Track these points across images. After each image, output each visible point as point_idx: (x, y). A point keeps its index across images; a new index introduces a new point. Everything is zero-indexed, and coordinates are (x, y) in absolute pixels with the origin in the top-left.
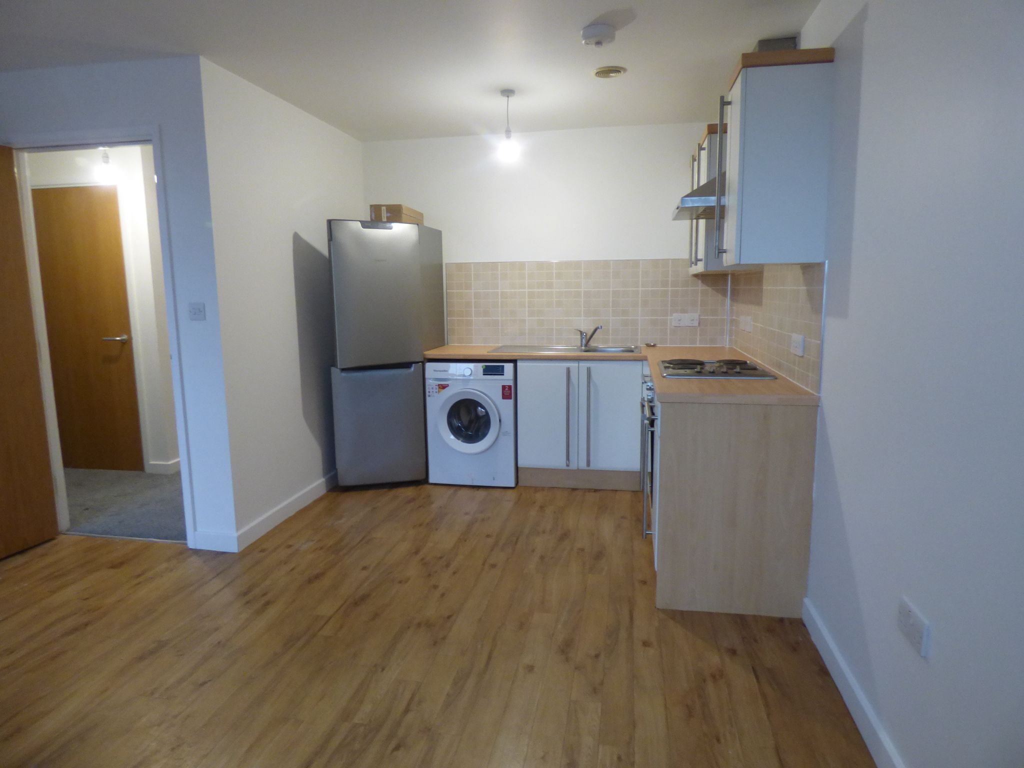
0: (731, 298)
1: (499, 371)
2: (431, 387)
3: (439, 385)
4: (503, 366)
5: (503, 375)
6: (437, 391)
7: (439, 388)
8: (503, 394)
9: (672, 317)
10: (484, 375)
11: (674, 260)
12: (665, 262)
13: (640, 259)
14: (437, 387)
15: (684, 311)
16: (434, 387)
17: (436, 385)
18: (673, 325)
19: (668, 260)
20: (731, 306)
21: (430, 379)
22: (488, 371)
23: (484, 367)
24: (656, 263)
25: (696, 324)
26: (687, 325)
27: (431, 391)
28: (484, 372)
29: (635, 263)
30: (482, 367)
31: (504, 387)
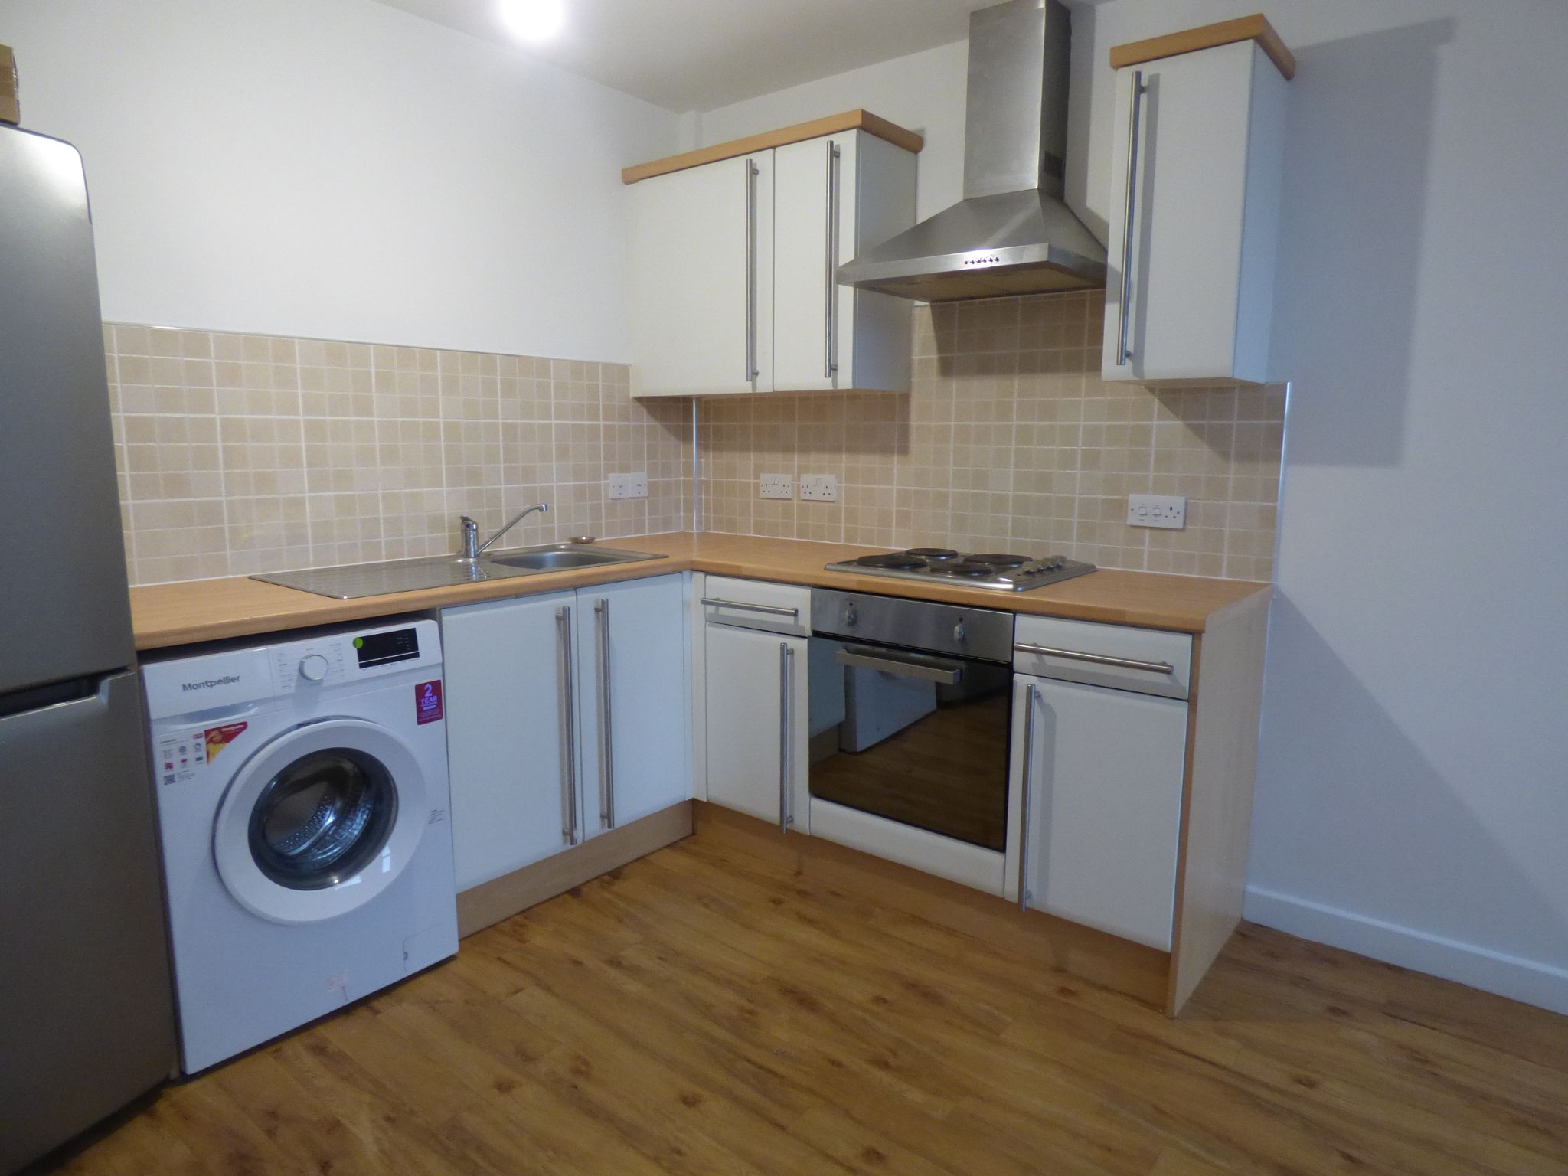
0: (698, 445)
1: (404, 646)
2: (175, 748)
3: (207, 732)
4: (413, 631)
5: (417, 655)
6: (203, 754)
7: (211, 741)
8: (419, 709)
9: (608, 481)
10: (362, 666)
11: (607, 366)
12: (592, 366)
13: (551, 356)
14: (202, 741)
15: (625, 469)
16: (190, 744)
17: (198, 736)
18: (610, 496)
19: (598, 363)
20: (699, 457)
21: (165, 720)
22: (372, 652)
23: (360, 644)
24: (579, 368)
25: (644, 492)
26: (631, 496)
27: (175, 760)
28: (360, 659)
29: (542, 365)
30: (354, 643)
31: (420, 690)
